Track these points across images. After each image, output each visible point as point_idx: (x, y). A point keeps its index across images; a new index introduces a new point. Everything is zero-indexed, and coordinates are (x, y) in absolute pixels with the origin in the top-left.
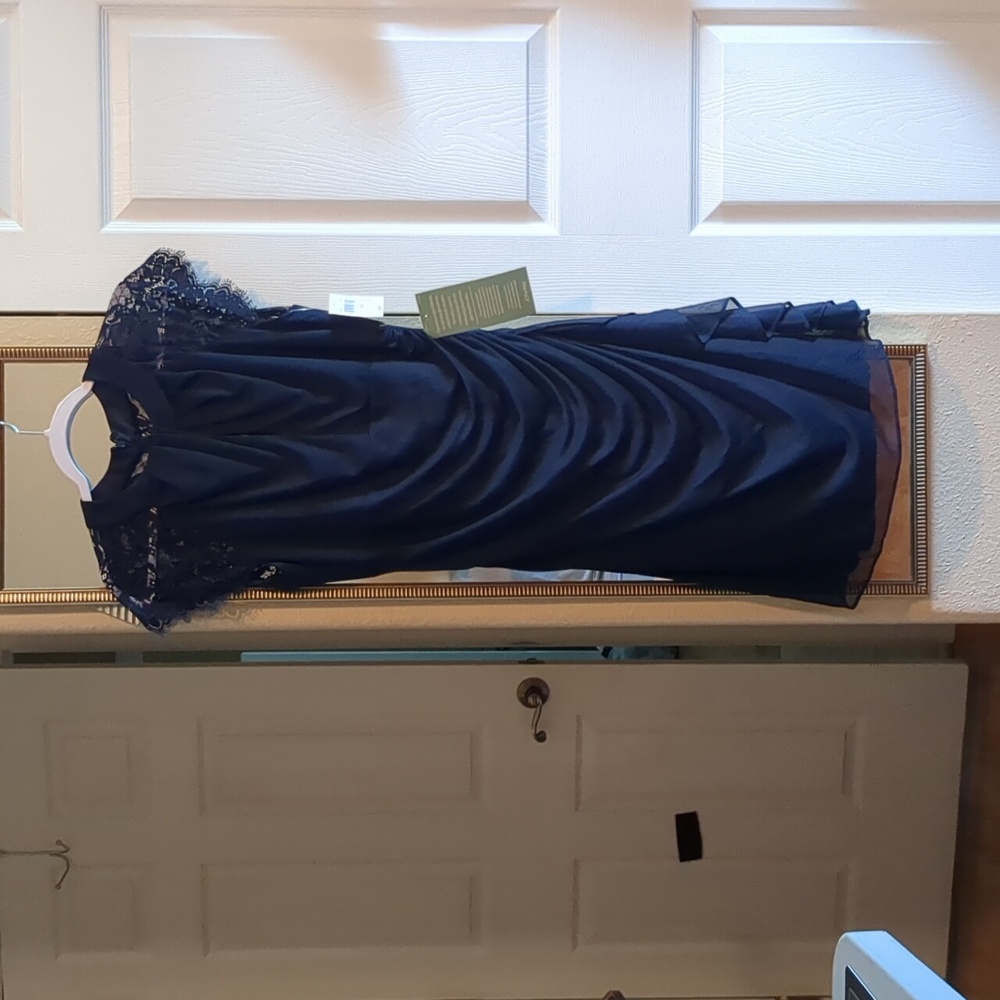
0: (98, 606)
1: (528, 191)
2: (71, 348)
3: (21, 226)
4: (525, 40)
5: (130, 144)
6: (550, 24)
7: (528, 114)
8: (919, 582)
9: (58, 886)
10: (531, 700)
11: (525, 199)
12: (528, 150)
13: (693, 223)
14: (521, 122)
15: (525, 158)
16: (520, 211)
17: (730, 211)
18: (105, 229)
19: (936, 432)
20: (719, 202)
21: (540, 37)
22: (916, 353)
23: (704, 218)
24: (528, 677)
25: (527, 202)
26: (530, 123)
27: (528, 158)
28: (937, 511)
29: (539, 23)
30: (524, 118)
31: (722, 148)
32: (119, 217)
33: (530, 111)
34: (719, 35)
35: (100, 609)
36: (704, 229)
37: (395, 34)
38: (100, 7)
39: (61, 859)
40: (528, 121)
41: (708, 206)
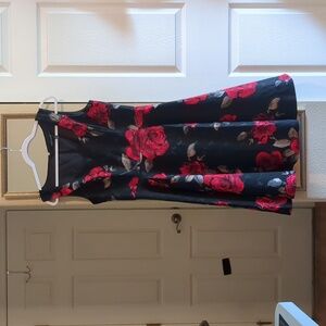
1: (176, 62)
4: (175, 13)
6: (183, 8)
11: (175, 65)
13: (229, 72)
16: (173, 69)
18: (39, 76)
21: (179, 13)
23: (233, 71)
29: (179, 8)
32: (44, 72)
34: (237, 11)
36: (233, 75)
38: (37, 4)
39: (27, 274)
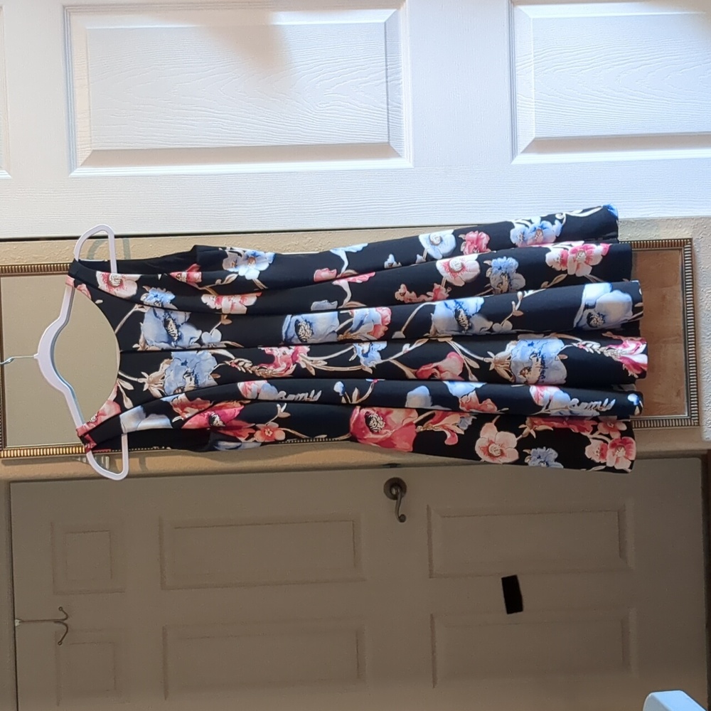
0: (77, 457)
1: (389, 134)
2: (50, 264)
3: (9, 174)
4: (384, 21)
5: (90, 110)
6: (402, 8)
7: (387, 77)
8: (692, 417)
9: (60, 643)
10: (394, 492)
11: (387, 141)
12: (388, 104)
13: (514, 154)
14: (382, 83)
15: (386, 111)
16: (383, 150)
17: (542, 145)
18: (72, 174)
19: (701, 306)
20: (533, 138)
21: (394, 18)
22: (684, 245)
23: (521, 151)
24: (392, 477)
25: (388, 143)
26: (389, 84)
27: (388, 110)
28: (705, 365)
29: (393, 8)
30: (385, 80)
31: (533, 97)
32: (83, 165)
33: (389, 74)
34: (528, 12)
35: (79, 459)
36: (522, 159)
37: (285, 20)
38: (64, 7)
39: (61, 625)
40: (387, 82)
41: (524, 141)
